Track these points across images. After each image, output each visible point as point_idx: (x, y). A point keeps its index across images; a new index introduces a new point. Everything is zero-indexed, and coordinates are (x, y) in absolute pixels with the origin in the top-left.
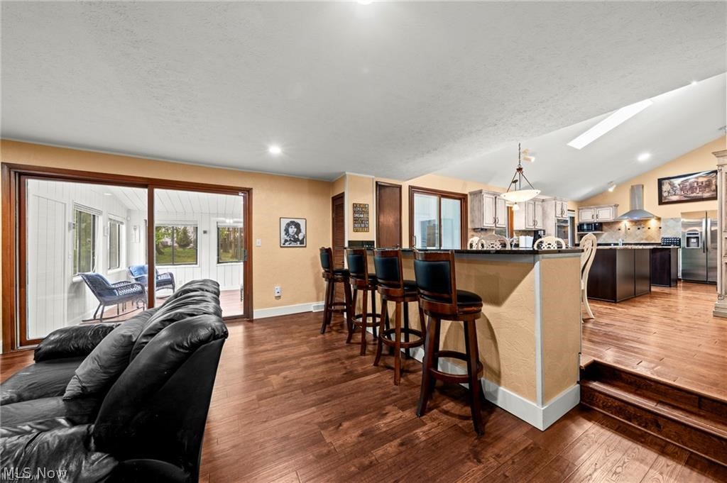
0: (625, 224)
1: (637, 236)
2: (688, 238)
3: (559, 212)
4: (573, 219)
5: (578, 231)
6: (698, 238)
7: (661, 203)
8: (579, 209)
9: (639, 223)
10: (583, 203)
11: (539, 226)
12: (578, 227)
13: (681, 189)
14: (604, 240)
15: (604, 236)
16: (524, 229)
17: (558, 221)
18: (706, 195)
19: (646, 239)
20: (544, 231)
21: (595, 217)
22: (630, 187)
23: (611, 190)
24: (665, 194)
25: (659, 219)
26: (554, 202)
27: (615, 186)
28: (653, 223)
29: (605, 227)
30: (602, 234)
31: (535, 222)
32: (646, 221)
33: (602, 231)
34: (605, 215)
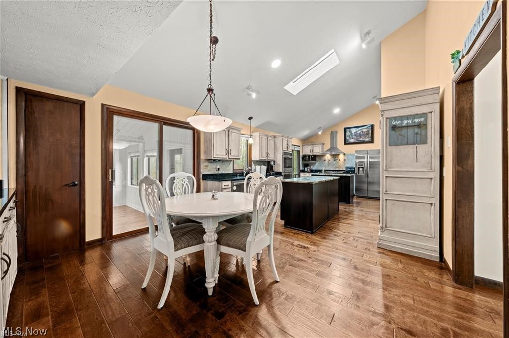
0: (328, 157)
1: (334, 165)
2: (359, 168)
3: (285, 147)
4: (299, 152)
5: (302, 161)
6: (363, 168)
7: (346, 144)
8: (303, 145)
9: (335, 156)
10: (306, 141)
11: (271, 158)
12: (302, 158)
13: (355, 135)
14: (317, 167)
15: (316, 165)
16: (258, 160)
17: (285, 154)
18: (367, 140)
19: (338, 168)
20: (274, 162)
21: (311, 151)
22: (330, 132)
23: (320, 133)
24: (348, 138)
25: (345, 154)
26: (281, 138)
27: (322, 130)
28: (342, 157)
29: (317, 159)
30: (315, 163)
31: (268, 155)
32: (338, 155)
33: (315, 161)
34: (317, 150)
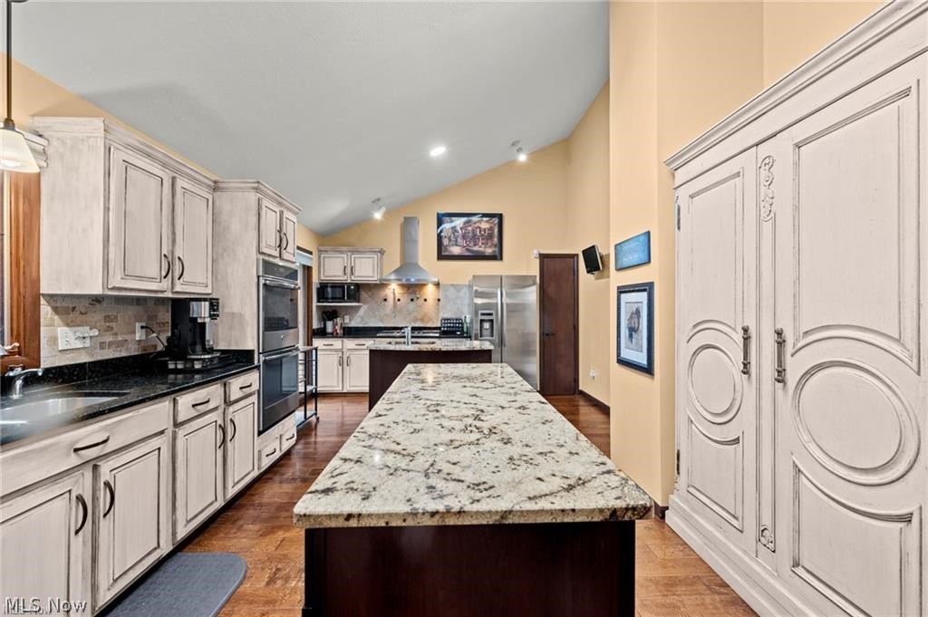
0: (394, 290)
1: (410, 314)
2: (482, 321)
3: (270, 238)
4: (308, 269)
5: (319, 301)
6: (492, 321)
7: (441, 257)
8: (320, 251)
9: (413, 289)
10: (330, 238)
12: (318, 289)
13: (464, 237)
14: (362, 319)
15: (361, 312)
16: (97, 290)
17: (269, 267)
18: (489, 251)
19: (422, 320)
20: (214, 305)
21: (348, 271)
22: (402, 220)
23: (378, 216)
24: (445, 242)
25: (437, 285)
26: (253, 196)
27: (384, 209)
28: (430, 291)
29: (364, 295)
30: (359, 307)
31: (171, 266)
32: (425, 285)
33: (359, 302)
34: (365, 270)
